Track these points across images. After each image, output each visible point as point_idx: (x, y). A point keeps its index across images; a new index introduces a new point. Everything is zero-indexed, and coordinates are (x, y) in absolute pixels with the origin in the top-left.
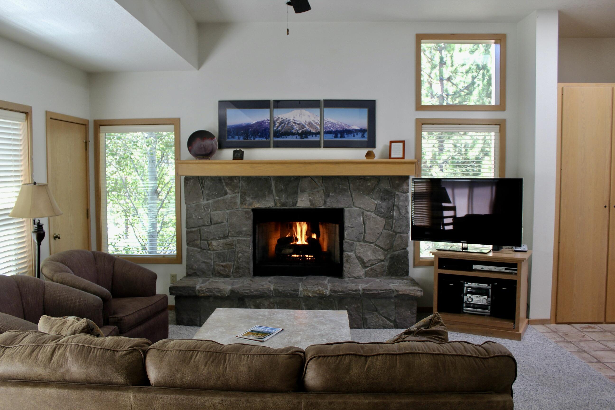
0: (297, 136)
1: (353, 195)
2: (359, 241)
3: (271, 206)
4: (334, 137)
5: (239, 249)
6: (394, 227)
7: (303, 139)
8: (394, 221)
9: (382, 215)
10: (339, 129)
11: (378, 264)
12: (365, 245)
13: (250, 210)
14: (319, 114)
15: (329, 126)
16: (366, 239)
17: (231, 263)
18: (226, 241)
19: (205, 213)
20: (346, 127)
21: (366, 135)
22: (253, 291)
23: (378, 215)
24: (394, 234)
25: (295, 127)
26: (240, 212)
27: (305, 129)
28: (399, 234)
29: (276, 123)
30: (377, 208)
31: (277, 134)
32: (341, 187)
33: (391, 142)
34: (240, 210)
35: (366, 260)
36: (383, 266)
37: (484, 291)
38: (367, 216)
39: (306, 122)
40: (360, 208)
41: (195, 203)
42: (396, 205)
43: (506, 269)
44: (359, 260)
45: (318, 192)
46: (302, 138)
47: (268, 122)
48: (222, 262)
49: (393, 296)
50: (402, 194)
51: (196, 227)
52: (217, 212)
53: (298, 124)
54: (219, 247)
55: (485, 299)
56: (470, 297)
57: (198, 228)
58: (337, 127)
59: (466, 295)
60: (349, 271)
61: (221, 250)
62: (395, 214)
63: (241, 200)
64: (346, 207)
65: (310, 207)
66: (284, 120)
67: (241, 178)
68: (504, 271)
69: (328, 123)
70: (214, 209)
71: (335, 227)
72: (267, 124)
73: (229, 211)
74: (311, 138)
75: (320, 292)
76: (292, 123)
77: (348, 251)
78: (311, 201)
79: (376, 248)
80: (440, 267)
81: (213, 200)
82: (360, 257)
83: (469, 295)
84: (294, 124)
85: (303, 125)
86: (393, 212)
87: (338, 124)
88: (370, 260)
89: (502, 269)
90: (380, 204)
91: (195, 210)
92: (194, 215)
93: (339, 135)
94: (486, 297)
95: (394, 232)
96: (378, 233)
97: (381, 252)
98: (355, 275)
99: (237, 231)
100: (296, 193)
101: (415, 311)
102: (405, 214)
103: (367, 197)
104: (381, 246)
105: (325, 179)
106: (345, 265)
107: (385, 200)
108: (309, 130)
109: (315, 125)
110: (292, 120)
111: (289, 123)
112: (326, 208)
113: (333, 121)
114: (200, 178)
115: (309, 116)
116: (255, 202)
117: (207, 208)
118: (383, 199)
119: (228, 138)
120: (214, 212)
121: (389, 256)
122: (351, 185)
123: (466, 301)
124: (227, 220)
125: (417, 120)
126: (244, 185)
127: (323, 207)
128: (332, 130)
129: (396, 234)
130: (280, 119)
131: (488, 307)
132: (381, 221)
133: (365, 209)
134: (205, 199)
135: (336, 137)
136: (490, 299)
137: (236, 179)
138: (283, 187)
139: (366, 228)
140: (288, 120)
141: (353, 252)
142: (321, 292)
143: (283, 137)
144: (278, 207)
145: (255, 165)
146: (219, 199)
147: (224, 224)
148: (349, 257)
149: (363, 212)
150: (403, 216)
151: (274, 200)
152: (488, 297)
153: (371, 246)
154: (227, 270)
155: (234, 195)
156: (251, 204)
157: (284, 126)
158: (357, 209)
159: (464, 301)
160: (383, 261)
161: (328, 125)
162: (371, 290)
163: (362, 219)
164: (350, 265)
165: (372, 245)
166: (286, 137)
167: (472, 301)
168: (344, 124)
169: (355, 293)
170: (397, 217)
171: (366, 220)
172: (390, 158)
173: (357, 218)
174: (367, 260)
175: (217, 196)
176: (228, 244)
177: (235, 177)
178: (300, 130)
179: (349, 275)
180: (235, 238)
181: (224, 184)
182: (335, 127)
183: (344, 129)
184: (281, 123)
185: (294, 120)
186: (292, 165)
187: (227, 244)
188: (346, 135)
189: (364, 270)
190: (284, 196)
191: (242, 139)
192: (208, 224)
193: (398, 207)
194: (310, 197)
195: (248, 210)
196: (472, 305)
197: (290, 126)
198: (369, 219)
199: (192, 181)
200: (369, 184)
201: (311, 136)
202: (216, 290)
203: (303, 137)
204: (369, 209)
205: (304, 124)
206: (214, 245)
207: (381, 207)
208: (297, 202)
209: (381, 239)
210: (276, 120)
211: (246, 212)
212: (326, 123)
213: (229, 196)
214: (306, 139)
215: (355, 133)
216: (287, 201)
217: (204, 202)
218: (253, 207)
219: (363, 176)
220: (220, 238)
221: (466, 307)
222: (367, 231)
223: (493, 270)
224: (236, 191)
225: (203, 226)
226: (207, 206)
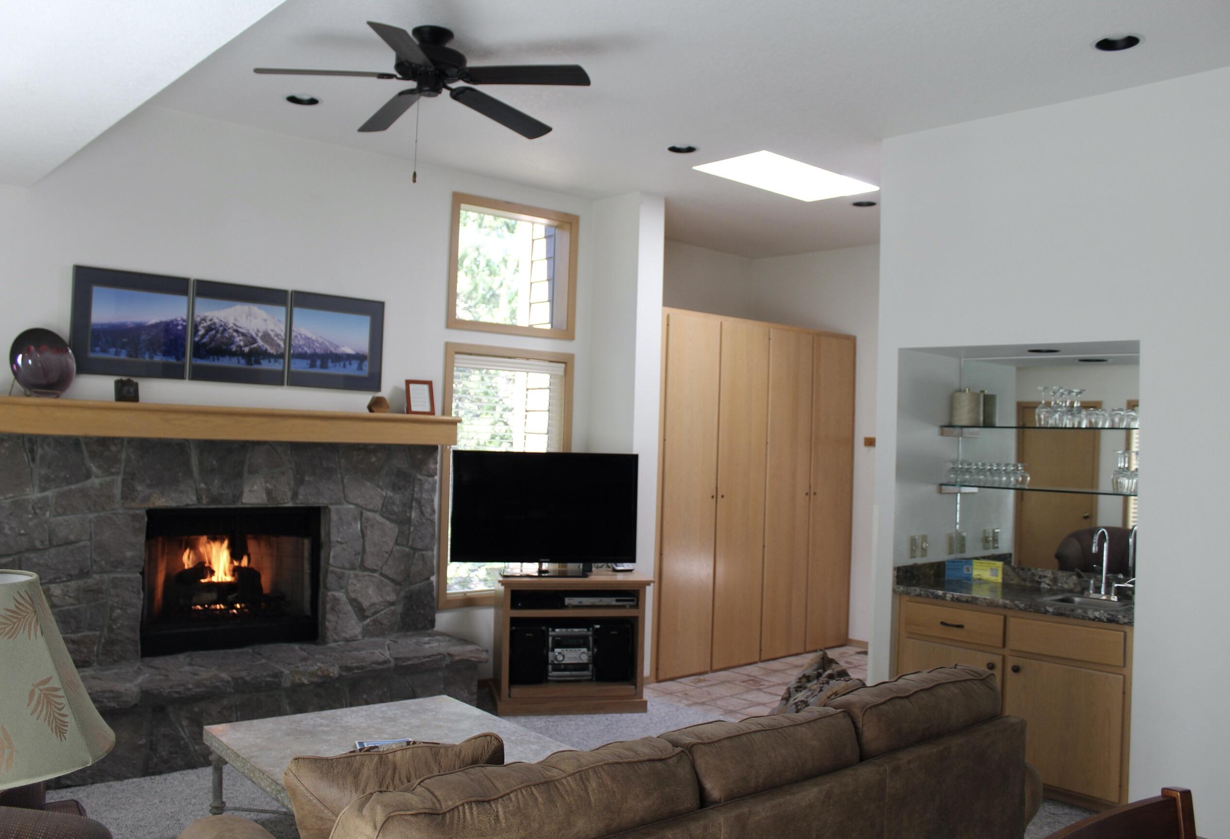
0: (240, 358)
1: (345, 481)
2: (353, 568)
3: (190, 503)
4: (309, 366)
5: (117, 599)
6: (413, 540)
7: (251, 364)
8: (412, 529)
9: (394, 517)
10: (318, 351)
11: (385, 611)
12: (364, 576)
13: (143, 512)
14: (283, 318)
15: (301, 343)
16: (365, 565)
17: (93, 633)
18: (86, 583)
19: (35, 521)
20: (332, 349)
21: (366, 366)
22: (190, 686)
23: (388, 518)
24: (412, 552)
25: (237, 339)
26: (120, 516)
27: (255, 345)
28: (420, 553)
29: (200, 328)
30: (387, 505)
31: (200, 350)
32: (325, 465)
33: (408, 382)
34: (121, 511)
35: (366, 604)
36: (394, 612)
37: (582, 641)
38: (368, 520)
39: (258, 331)
40: (356, 505)
41: (10, 497)
42: (416, 500)
43: (617, 601)
44: (352, 605)
45: (283, 473)
46: (249, 363)
47: (182, 325)
48: (73, 632)
49: (444, 666)
50: (426, 478)
51: (8, 555)
52: (66, 517)
53: (243, 334)
54: (67, 598)
55: (584, 653)
56: (560, 653)
57: (16, 557)
58: (315, 347)
59: (553, 650)
60: (336, 629)
61: (72, 604)
62: (413, 515)
63: (123, 491)
64: (332, 504)
65: (266, 504)
66: (215, 324)
67: (125, 444)
68: (614, 603)
69: (299, 337)
70: (60, 511)
71: (303, 544)
72: (180, 327)
73: (96, 515)
74: (265, 365)
75: (323, 672)
76: (231, 331)
77: (334, 590)
78: (269, 493)
79: (382, 581)
80: (514, 606)
81: (57, 490)
82: (355, 600)
83: (557, 650)
84: (235, 334)
85: (252, 337)
86: (410, 513)
87: (317, 341)
88: (373, 604)
89: (612, 601)
90: (391, 498)
91: (11, 514)
92: (7, 527)
93: (318, 363)
94: (585, 650)
95: (412, 548)
96: (387, 552)
97: (390, 587)
98: (347, 636)
99: (112, 559)
100: (239, 475)
101: (474, 689)
102: (431, 515)
103: (368, 484)
104: (390, 576)
105: (297, 447)
106: (328, 616)
107: (399, 489)
108: (264, 349)
109: (276, 338)
110: (231, 325)
111: (225, 330)
112: (295, 505)
113: (309, 335)
114: (26, 439)
115: (265, 320)
116: (155, 495)
117: (40, 508)
118: (395, 488)
119: (93, 351)
120: (60, 519)
121: (403, 594)
122: (343, 461)
123: (552, 661)
124: (91, 534)
125: (447, 345)
126: (133, 456)
127: (290, 505)
128: (306, 353)
129: (414, 553)
130: (208, 320)
131: (588, 667)
132: (392, 529)
133: (364, 507)
134: (36, 488)
135: (313, 365)
136: (590, 653)
137: (115, 445)
138: (215, 462)
139: (367, 544)
140: (223, 324)
141: (343, 590)
142: (326, 673)
143: (212, 358)
144: (205, 504)
145: (171, 416)
146: (73, 487)
147: (82, 544)
148: (336, 600)
149: (361, 513)
150: (427, 519)
151: (197, 490)
152: (588, 650)
153: (375, 577)
154: (85, 650)
155: (108, 479)
156: (146, 499)
157: (215, 336)
158: (352, 506)
159: (550, 662)
160: (392, 604)
161: (299, 341)
162: (409, 659)
163: (359, 526)
164: (338, 617)
165: (376, 575)
166: (218, 359)
167: (563, 660)
168: (328, 342)
169: (382, 667)
170: (417, 521)
171: (366, 527)
172: (409, 411)
173: (351, 525)
174: (368, 604)
175: (68, 481)
176: (90, 591)
177: (113, 440)
178: (246, 346)
179: (336, 637)
180: (106, 576)
181: (86, 453)
182: (311, 345)
183: (329, 352)
184: (209, 329)
185: (235, 325)
186: (247, 419)
187: (88, 591)
188: (330, 364)
189: (361, 625)
190: (216, 481)
191: (123, 356)
192: (41, 547)
193: (419, 502)
194: (268, 485)
195: (138, 512)
196: (562, 667)
197: (226, 338)
198: (372, 526)
199: (6, 445)
200: (373, 459)
201: (267, 361)
202: (107, 695)
203: (251, 360)
204: (371, 507)
205: (254, 335)
206: (55, 594)
207: (394, 503)
208: (241, 494)
209: (390, 562)
210: (200, 323)
211: (135, 517)
212: (296, 337)
213: (95, 482)
214: (256, 367)
215: (347, 360)
216: (222, 492)
217: (34, 494)
218: (151, 506)
219: (363, 444)
220: (71, 578)
221: (554, 670)
222: (368, 549)
223: (597, 604)
224: (113, 470)
225: (27, 550)
226: (43, 505)
